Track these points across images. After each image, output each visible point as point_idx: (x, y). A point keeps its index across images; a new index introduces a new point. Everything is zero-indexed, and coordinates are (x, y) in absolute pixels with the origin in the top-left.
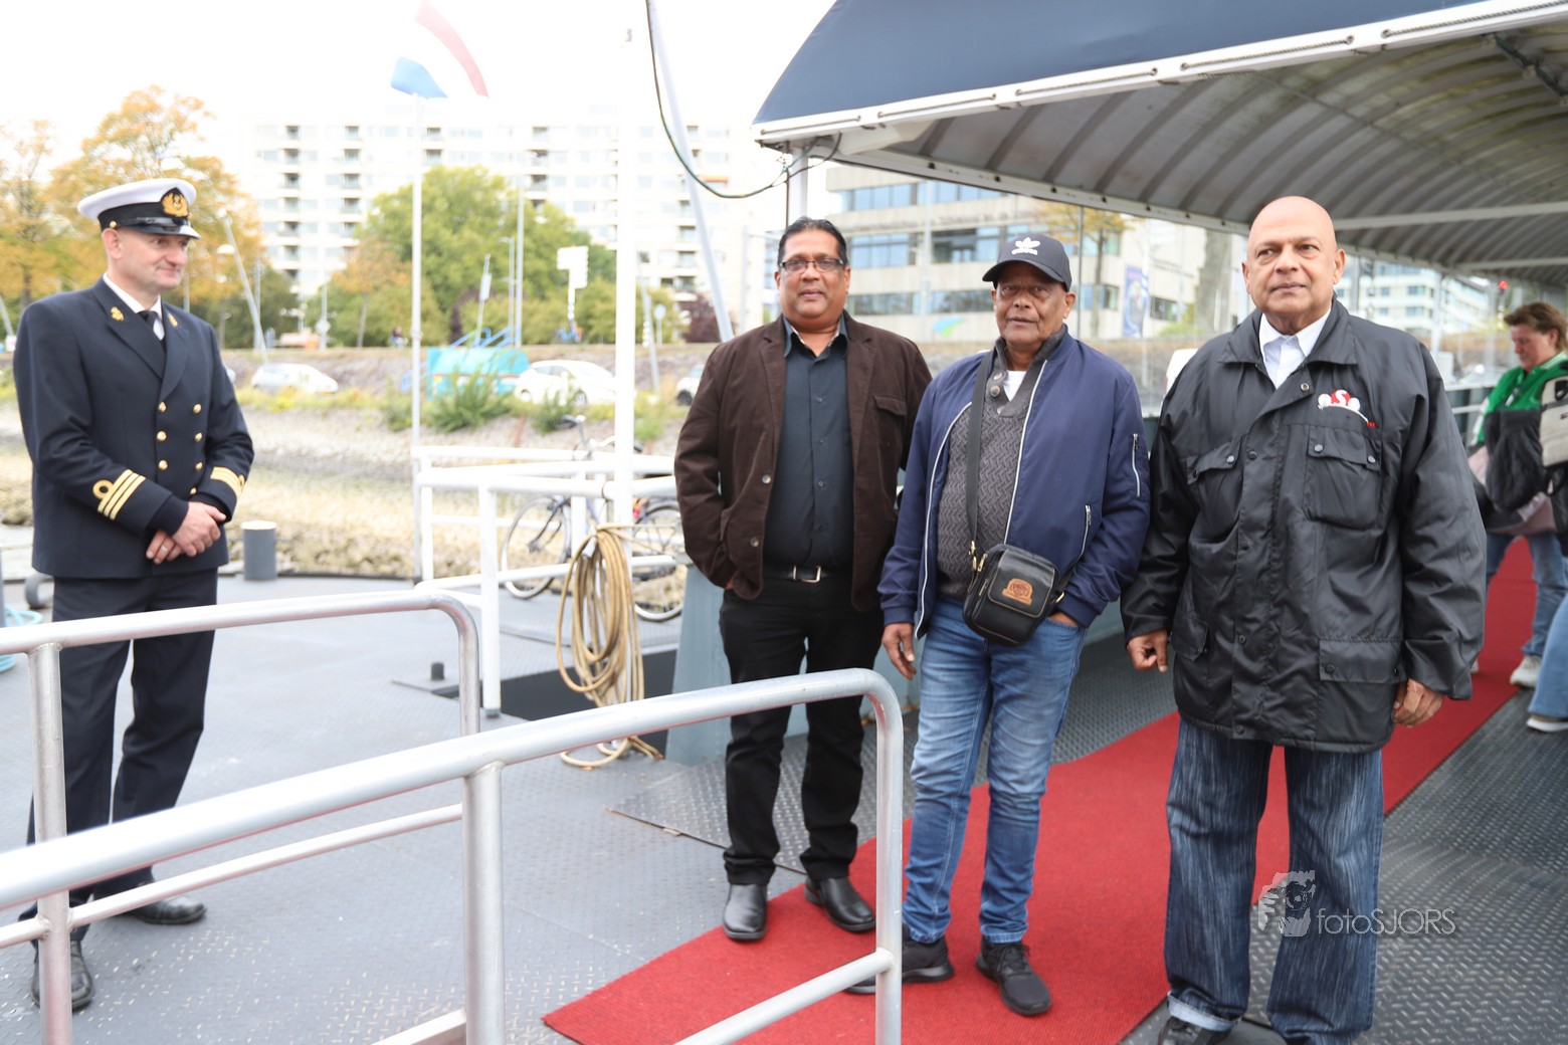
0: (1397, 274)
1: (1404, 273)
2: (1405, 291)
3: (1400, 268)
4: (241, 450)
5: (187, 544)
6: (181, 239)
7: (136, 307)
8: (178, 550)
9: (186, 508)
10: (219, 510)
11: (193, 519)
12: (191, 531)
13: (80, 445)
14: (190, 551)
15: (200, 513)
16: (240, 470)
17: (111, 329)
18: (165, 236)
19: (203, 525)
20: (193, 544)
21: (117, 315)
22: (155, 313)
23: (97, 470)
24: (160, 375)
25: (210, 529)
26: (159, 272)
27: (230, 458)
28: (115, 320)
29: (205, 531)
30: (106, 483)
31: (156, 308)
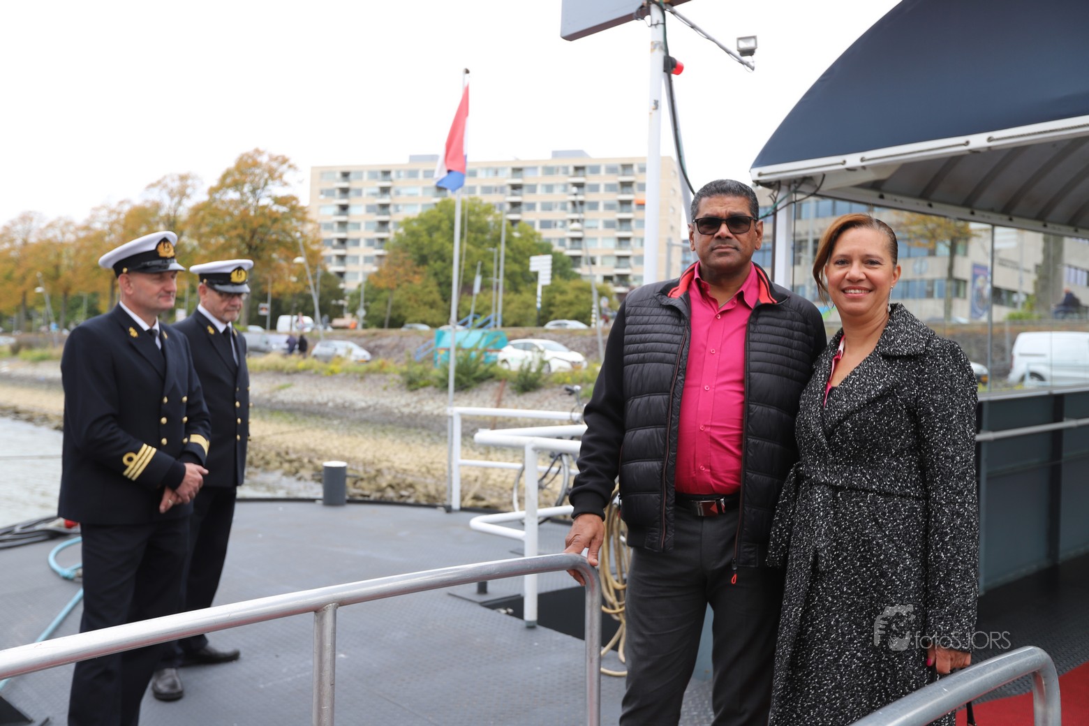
4: (207, 423)
5: (185, 495)
6: (172, 274)
7: (146, 327)
8: (180, 500)
9: (184, 469)
10: (203, 466)
11: (189, 477)
12: (188, 485)
13: (113, 428)
14: (187, 500)
15: (194, 472)
16: (207, 437)
17: (130, 343)
18: (161, 273)
19: (195, 480)
20: (189, 495)
21: (133, 333)
22: (156, 330)
23: (125, 445)
24: (163, 377)
25: (200, 482)
26: (161, 300)
27: (200, 428)
28: (132, 337)
29: (197, 485)
30: (132, 455)
31: (157, 327)
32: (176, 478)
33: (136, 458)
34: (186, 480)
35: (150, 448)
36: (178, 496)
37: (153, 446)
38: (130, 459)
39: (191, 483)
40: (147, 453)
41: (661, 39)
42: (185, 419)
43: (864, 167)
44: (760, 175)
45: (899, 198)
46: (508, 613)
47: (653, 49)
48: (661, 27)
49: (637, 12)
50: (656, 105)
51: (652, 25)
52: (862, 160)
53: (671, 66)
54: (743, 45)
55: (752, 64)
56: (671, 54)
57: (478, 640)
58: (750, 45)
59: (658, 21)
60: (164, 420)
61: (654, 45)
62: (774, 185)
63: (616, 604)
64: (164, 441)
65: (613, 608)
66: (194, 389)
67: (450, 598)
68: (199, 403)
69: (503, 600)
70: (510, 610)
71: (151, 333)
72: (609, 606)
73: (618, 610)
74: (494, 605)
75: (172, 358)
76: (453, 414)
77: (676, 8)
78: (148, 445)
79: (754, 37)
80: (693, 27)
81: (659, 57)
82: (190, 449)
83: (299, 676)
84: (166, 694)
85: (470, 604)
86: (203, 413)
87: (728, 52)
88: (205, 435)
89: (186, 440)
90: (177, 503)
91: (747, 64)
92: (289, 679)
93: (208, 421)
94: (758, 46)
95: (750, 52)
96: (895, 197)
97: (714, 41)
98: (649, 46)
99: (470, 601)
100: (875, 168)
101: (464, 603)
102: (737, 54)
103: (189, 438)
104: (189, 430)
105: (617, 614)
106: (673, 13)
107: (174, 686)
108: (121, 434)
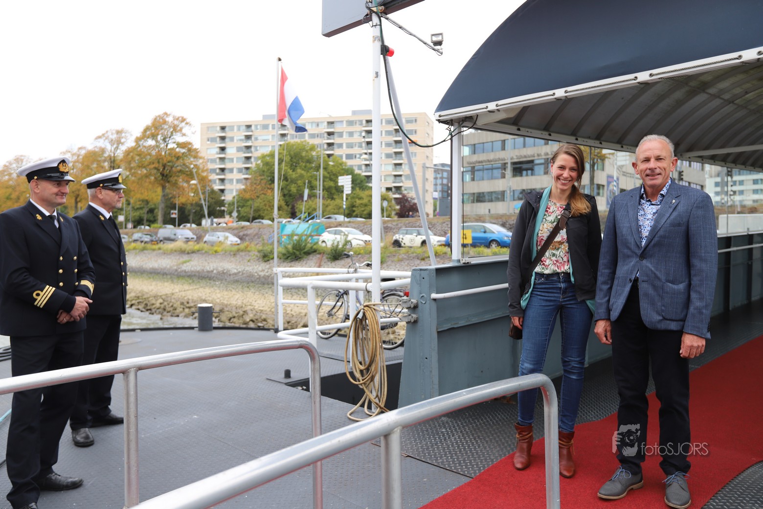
0: (747, 174)
1: (750, 174)
2: (752, 182)
3: (748, 172)
4: (92, 274)
5: (77, 316)
6: (66, 182)
7: (47, 214)
8: (72, 319)
9: (75, 300)
10: (89, 298)
11: (79, 304)
12: (78, 310)
13: (25, 276)
14: (77, 319)
15: (81, 302)
16: (92, 282)
17: (37, 224)
18: (60, 181)
19: (83, 307)
20: (79, 316)
21: (39, 217)
22: (55, 216)
23: (34, 286)
24: (59, 244)
25: (86, 308)
26: (57, 197)
27: (88, 276)
28: (38, 220)
29: (84, 309)
30: (39, 292)
31: (55, 214)
32: (69, 306)
33: (42, 294)
34: (76, 306)
35: (51, 287)
36: (72, 316)
37: (53, 287)
38: (38, 295)
39: (80, 309)
40: (49, 290)
41: (379, 34)
42: (76, 270)
43: (498, 110)
44: (440, 116)
45: (530, 130)
46: (303, 389)
47: (374, 41)
48: (379, 27)
49: (364, 19)
50: (377, 75)
51: (373, 26)
52: (497, 106)
53: (386, 51)
54: (435, 39)
55: (441, 50)
56: (386, 43)
57: (280, 404)
58: (439, 38)
59: (377, 23)
60: (61, 271)
61: (375, 38)
62: (449, 123)
63: (361, 378)
64: (61, 284)
65: (359, 381)
66: (83, 253)
67: (268, 381)
68: (87, 262)
69: (299, 382)
70: (304, 387)
71: (51, 217)
72: (357, 380)
73: (362, 382)
74: (294, 385)
75: (66, 234)
76: (277, 272)
77: (389, 16)
78: (50, 286)
79: (441, 34)
80: (400, 28)
81: (378, 45)
82: (80, 288)
83: (167, 429)
84: (82, 443)
85: (279, 384)
86: (90, 268)
87: (425, 44)
88: (90, 280)
89: (77, 283)
90: (70, 321)
91: (437, 51)
92: (161, 431)
93: (93, 272)
94: (444, 40)
95: (439, 43)
96: (527, 130)
97: (414, 36)
98: (372, 39)
99: (279, 382)
100: (506, 110)
101: (277, 383)
102: (432, 44)
103: (79, 282)
104: (80, 277)
105: (361, 384)
106: (387, 19)
107: (87, 437)
108: (31, 279)
